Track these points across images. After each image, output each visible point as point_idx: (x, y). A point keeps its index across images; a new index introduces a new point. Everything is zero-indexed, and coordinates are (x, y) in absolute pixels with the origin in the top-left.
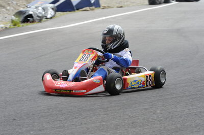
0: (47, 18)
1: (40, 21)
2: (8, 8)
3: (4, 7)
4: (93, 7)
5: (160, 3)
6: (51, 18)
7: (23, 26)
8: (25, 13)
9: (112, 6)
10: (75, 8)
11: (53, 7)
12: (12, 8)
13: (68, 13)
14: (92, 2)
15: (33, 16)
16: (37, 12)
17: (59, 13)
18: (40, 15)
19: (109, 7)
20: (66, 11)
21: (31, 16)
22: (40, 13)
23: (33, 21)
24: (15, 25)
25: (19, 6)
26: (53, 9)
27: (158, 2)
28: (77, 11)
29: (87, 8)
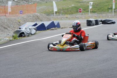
0: (32, 34)
1: (28, 36)
2: (9, 29)
3: (6, 29)
4: (57, 28)
5: (93, 25)
6: (34, 34)
7: (19, 39)
8: (20, 32)
9: (67, 27)
10: (47, 29)
11: (35, 28)
12: (11, 29)
13: (43, 31)
14: (56, 25)
15: (25, 33)
16: (26, 31)
17: (38, 32)
18: (28, 33)
19: (65, 28)
20: (42, 30)
21: (23, 33)
22: (28, 31)
23: (24, 36)
24: (15, 38)
25: (15, 28)
26: (35, 29)
27: (92, 25)
28: (47, 30)
29: (53, 28)
